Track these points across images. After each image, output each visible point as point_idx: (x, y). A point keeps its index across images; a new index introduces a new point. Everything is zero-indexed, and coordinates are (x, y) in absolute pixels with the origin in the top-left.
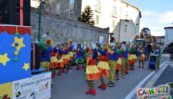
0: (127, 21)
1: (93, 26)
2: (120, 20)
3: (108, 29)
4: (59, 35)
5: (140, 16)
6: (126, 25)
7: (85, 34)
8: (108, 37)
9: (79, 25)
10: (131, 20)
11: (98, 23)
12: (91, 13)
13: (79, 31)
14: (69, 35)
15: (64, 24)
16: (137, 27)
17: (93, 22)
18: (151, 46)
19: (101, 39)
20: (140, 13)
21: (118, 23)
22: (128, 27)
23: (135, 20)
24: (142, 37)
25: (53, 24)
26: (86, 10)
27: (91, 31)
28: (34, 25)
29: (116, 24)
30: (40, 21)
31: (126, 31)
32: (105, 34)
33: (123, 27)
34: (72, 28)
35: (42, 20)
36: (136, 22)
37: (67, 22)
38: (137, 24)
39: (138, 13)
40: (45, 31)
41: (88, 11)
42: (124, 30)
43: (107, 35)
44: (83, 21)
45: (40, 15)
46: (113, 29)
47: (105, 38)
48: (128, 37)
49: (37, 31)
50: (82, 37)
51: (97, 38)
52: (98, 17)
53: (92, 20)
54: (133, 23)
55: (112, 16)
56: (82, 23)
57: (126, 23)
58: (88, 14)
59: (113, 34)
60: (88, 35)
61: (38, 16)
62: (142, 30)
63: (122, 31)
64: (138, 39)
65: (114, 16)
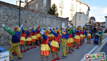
0: (80, 13)
1: (57, 17)
2: (76, 13)
3: (68, 18)
4: (34, 23)
5: (89, 10)
6: (80, 16)
7: (52, 22)
8: (68, 24)
9: (48, 16)
10: (83, 12)
11: (62, 15)
12: (56, 9)
13: (48, 20)
14: (41, 23)
15: (37, 16)
16: (87, 17)
18: (96, 28)
19: (63, 24)
20: (89, 8)
21: (75, 15)
24: (90, 23)
25: (30, 16)
26: (52, 7)
27: (56, 20)
28: (16, 17)
29: (73, 15)
30: (20, 14)
31: (80, 19)
32: (65, 22)
33: (78, 17)
34: (43, 18)
35: (21, 13)
36: (86, 13)
37: (39, 14)
38: (87, 15)
39: (88, 8)
40: (24, 21)
41: (54, 7)
43: (67, 22)
44: (51, 14)
45: (20, 10)
46: (72, 18)
47: (66, 24)
48: (81, 23)
49: (18, 20)
50: (50, 24)
51: (61, 24)
52: (61, 11)
53: (57, 13)
54: (84, 14)
55: (71, 10)
56: (50, 15)
58: (54, 9)
59: (71, 21)
60: (54, 22)
61: (19, 11)
62: (90, 18)
63: (78, 20)
64: (87, 24)
65: (72, 10)
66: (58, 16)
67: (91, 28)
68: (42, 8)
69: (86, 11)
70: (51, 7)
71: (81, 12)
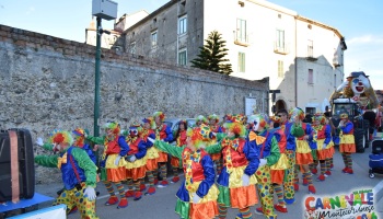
0: (311, 59)
1: (227, 77)
2: (296, 59)
3: (266, 80)
4: (146, 103)
5: (344, 46)
6: (311, 70)
7: (209, 97)
8: (268, 100)
9: (195, 77)
10: (323, 57)
11: (243, 69)
12: (221, 49)
13: (194, 89)
14: (170, 100)
15: (157, 76)
16: (338, 73)
17: (228, 67)
18: (374, 114)
19: (250, 104)
20: (342, 39)
21: (291, 67)
22: (314, 72)
23: (333, 57)
24: (350, 94)
25: (131, 78)
26: (209, 42)
27: (223, 88)
28: (86, 84)
29: (286, 68)
30: (97, 74)
31: (310, 83)
32: (258, 93)
33: (303, 74)
34: (177, 84)
35: (103, 69)
36: (335, 60)
37: (163, 71)
38: (336, 66)
39: (339, 40)
40: (112, 95)
41: (216, 42)
42: (306, 80)
43: (264, 95)
44: (204, 67)
45: (97, 59)
46: (281, 79)
47: (259, 102)
48: (317, 97)
49: (93, 95)
50: (201, 103)
51: (241, 103)
52: (242, 55)
53: (225, 63)
54: (327, 64)
55: (276, 52)
56: (201, 72)
57: (310, 65)
58: (216, 50)
59: (278, 91)
60: (216, 96)
61: (94, 61)
62: (350, 79)
63: (302, 85)
64: (340, 100)
65: (281, 51)
67: (357, 113)
68: (173, 49)
69: (334, 52)
70: (205, 43)
71: (315, 56)
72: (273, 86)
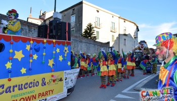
0: (125, 35)
1: (95, 41)
2: (119, 35)
3: (108, 43)
5: (138, 30)
6: (125, 39)
7: (88, 49)
9: (84, 41)
10: (129, 34)
11: (98, 38)
12: (92, 30)
13: (84, 45)
16: (136, 41)
17: (95, 37)
18: (149, 57)
20: (137, 27)
21: (117, 38)
22: (126, 40)
23: (134, 34)
24: (139, 49)
26: (88, 27)
27: (93, 45)
29: (115, 39)
31: (125, 45)
32: (106, 48)
33: (122, 41)
38: (135, 38)
42: (123, 44)
43: (108, 49)
44: (86, 37)
46: (113, 43)
48: (127, 49)
50: (86, 51)
52: (98, 32)
54: (131, 37)
55: (111, 31)
56: (86, 39)
57: (125, 37)
58: (90, 30)
60: (91, 49)
62: (140, 43)
63: (122, 46)
64: (136, 51)
65: (114, 31)
66: (97, 40)
67: (142, 56)
69: (134, 32)
71: (127, 34)
72: (111, 45)
